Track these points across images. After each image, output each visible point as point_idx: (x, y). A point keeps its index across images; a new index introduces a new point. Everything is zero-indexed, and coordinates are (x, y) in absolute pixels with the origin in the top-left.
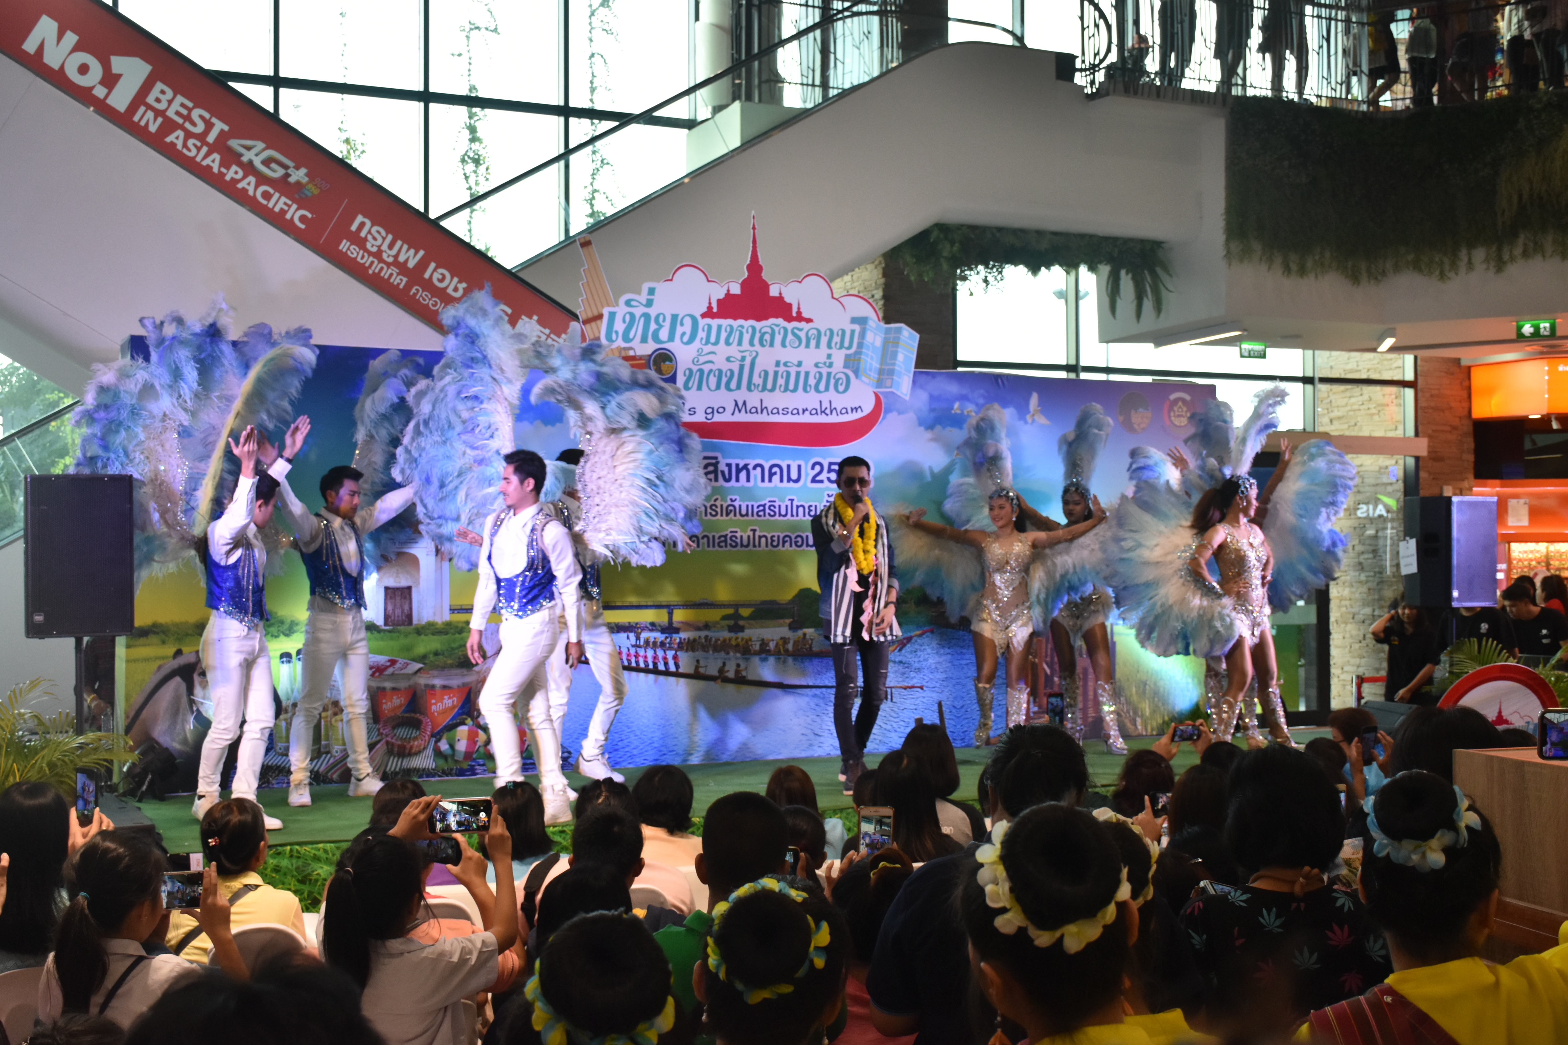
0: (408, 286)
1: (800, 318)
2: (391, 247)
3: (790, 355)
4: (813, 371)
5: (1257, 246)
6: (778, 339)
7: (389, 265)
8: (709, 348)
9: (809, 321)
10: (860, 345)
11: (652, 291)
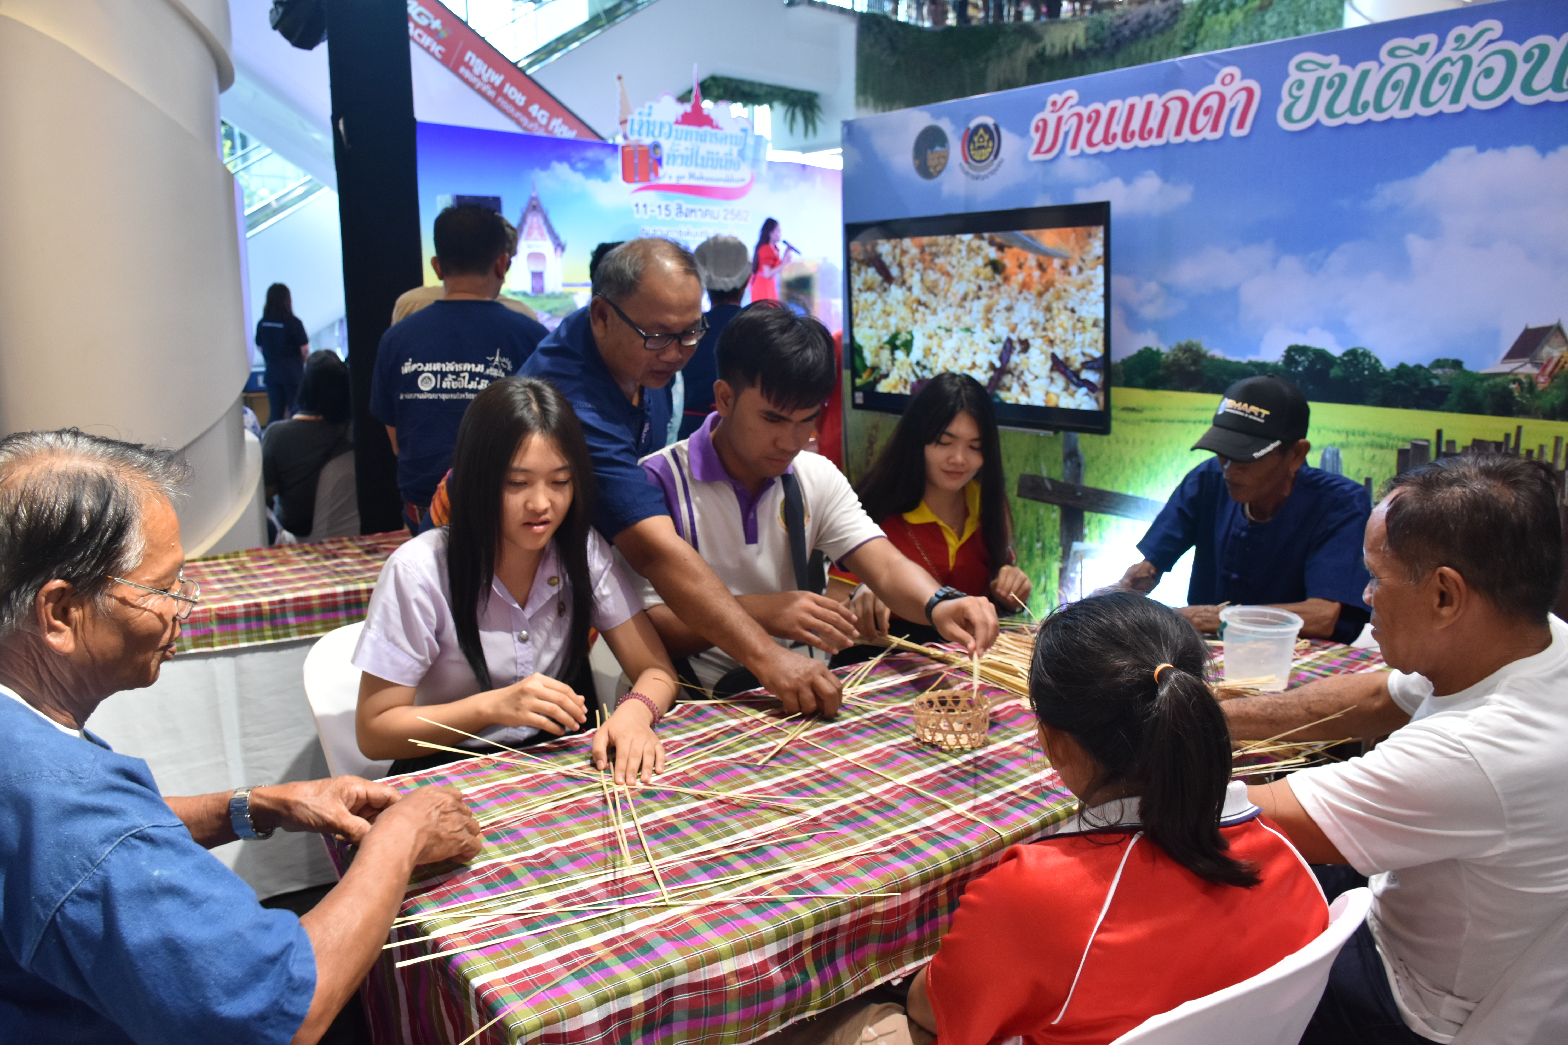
0: (497, 96)
1: (717, 127)
2: (486, 72)
3: (715, 147)
4: (724, 157)
5: (871, 101)
6: (708, 138)
7: (486, 83)
8: (677, 142)
9: (722, 129)
10: (745, 144)
11: (650, 108)
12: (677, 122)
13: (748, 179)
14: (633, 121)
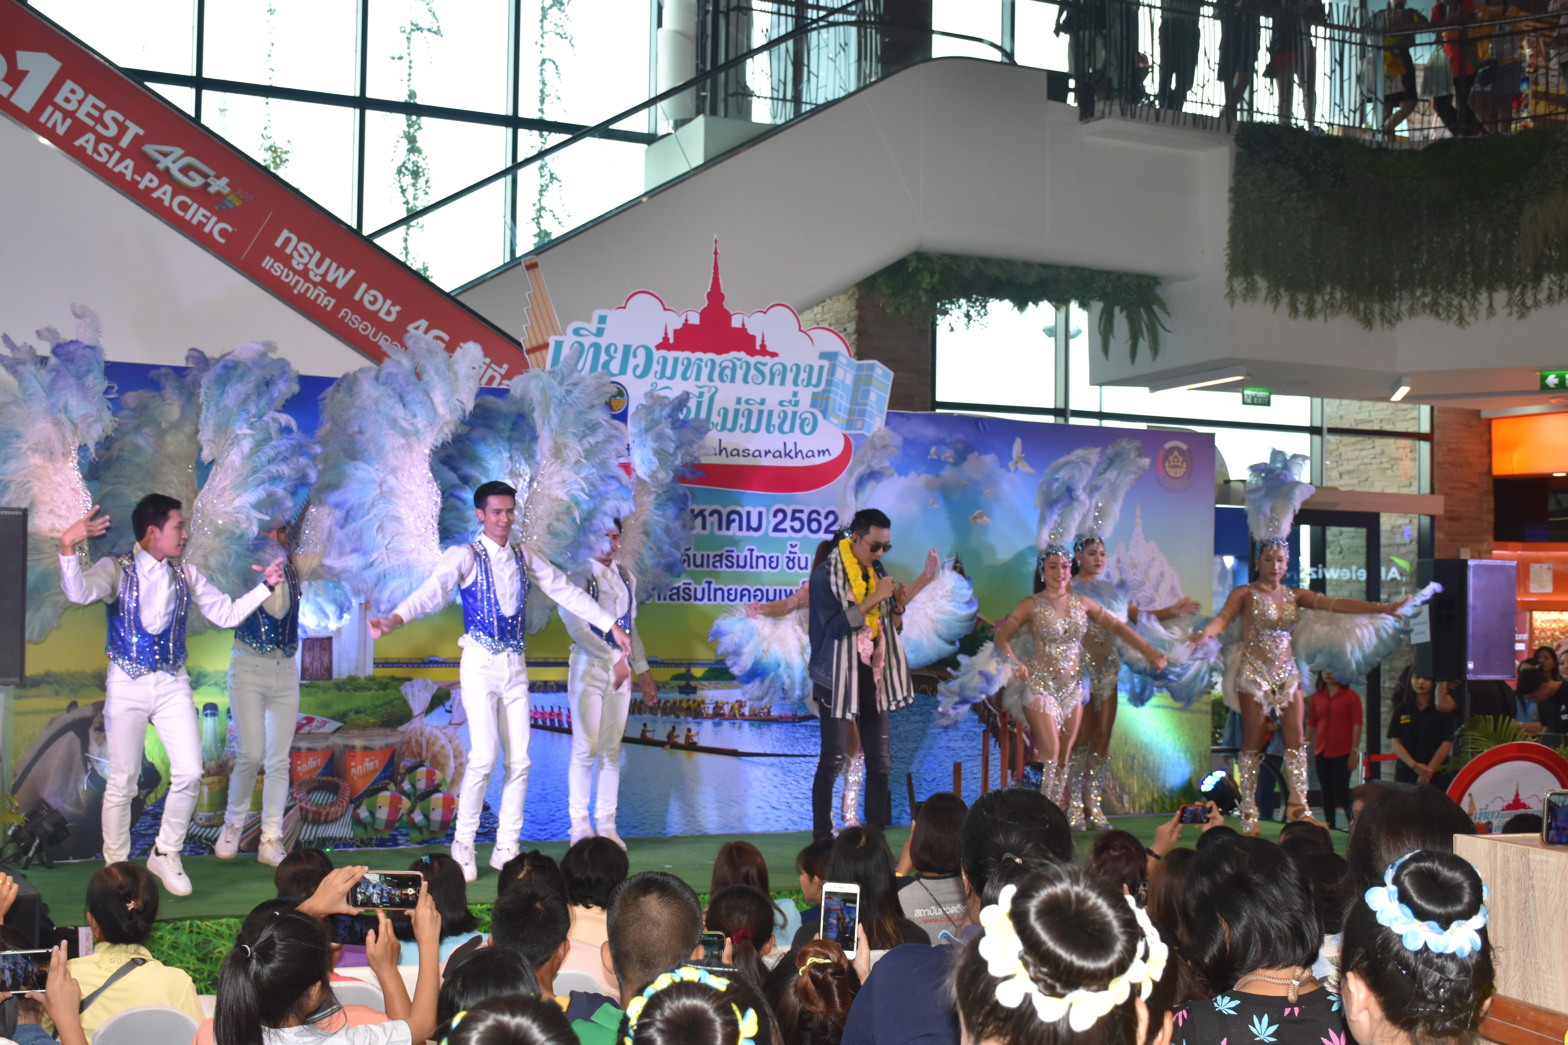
0: (337, 308)
1: (764, 352)
2: (319, 265)
3: (754, 391)
4: (777, 409)
5: (1262, 284)
6: (740, 374)
7: (315, 285)
8: (664, 382)
9: (774, 355)
10: (829, 383)
11: (602, 319)
12: (664, 345)
13: (837, 450)
14: (559, 345)
